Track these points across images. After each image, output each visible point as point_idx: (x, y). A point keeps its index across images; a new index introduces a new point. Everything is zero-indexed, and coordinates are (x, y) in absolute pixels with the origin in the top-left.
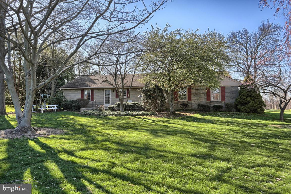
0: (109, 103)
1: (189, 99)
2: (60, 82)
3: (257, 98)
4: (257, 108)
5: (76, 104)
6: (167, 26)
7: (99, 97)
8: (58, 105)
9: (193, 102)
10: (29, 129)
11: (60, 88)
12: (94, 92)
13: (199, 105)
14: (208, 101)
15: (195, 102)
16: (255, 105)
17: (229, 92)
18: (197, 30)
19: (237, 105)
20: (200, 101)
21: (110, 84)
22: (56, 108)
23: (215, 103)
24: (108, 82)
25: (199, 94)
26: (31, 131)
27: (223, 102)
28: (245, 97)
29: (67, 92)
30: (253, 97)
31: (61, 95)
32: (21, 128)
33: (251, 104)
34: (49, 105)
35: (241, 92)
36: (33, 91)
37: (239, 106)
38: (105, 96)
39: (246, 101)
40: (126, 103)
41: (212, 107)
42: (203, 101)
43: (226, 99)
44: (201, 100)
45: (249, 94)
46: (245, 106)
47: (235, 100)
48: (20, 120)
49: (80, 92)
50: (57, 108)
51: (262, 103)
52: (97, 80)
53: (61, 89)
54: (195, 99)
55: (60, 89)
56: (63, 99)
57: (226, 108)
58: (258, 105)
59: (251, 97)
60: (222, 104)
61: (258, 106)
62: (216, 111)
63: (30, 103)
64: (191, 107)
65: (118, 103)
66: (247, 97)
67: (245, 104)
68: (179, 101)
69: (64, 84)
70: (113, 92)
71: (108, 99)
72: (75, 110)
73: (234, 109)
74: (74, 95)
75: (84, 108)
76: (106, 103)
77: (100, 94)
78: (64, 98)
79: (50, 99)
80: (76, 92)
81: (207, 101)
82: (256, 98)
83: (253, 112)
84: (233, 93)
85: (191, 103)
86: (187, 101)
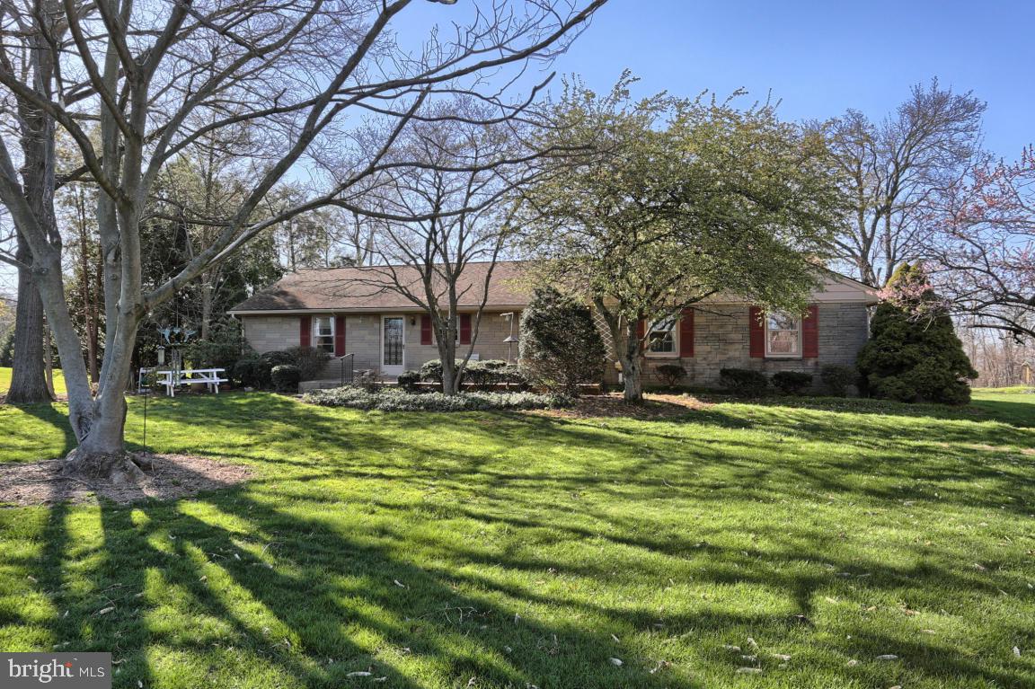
0: (398, 362)
1: (687, 347)
2: (231, 290)
3: (942, 346)
4: (943, 383)
5: (286, 367)
6: (627, 79)
7: (362, 343)
8: (223, 370)
9: (699, 359)
10: (116, 461)
11: (232, 313)
12: (348, 326)
13: (724, 372)
14: (754, 359)
15: (707, 360)
16: (937, 374)
17: (831, 324)
18: (736, 93)
19: (865, 373)
20: (724, 357)
21: (406, 295)
22: (217, 380)
23: (781, 363)
24: (401, 288)
25: (721, 331)
26: (125, 469)
27: (811, 362)
28: (897, 345)
29: (254, 326)
30: (929, 342)
31: (234, 336)
32: (87, 460)
33: (921, 370)
34: (194, 369)
35: (882, 325)
36: (130, 313)
37: (872, 377)
38: (385, 337)
39: (903, 356)
40: (465, 363)
41: (772, 380)
42: (738, 356)
43: (822, 350)
44: (731, 354)
45: (914, 334)
46: (896, 376)
47: (859, 353)
48: (84, 428)
49: (297, 324)
50: (221, 378)
51: (963, 365)
52: (361, 280)
53: (235, 315)
54: (708, 348)
55: (230, 316)
56: (240, 349)
57: (824, 381)
58: (950, 373)
59: (921, 343)
60: (809, 367)
61: (947, 377)
62: (789, 393)
63: (120, 360)
64: (693, 378)
65: (431, 362)
66: (903, 344)
67: (899, 368)
68: (650, 359)
69: (243, 296)
70: (411, 326)
71: (393, 349)
72: (284, 388)
73: (853, 388)
74: (277, 336)
75: (312, 380)
76: (388, 362)
77: (366, 332)
78: (245, 344)
79: (198, 349)
80: (286, 326)
81: (752, 356)
82: (940, 348)
83: (927, 399)
84: (847, 329)
85: (693, 365)
86: (678, 356)
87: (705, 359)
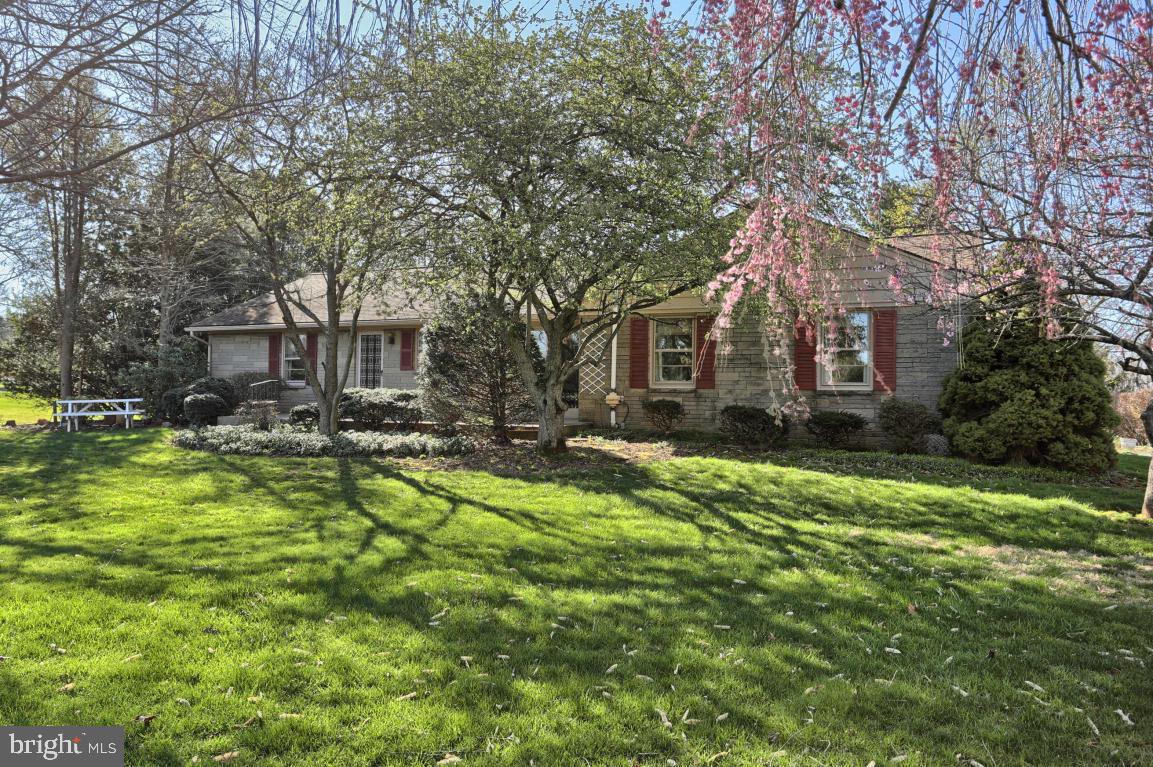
3: (1052, 372)
4: (1048, 433)
5: (200, 396)
9: (722, 392)
11: (191, 330)
14: (801, 393)
15: (733, 394)
16: (1033, 418)
17: (918, 338)
22: (128, 412)
23: (840, 400)
27: (884, 398)
28: (980, 371)
29: (221, 346)
30: (1029, 366)
33: (1007, 412)
39: (986, 389)
41: (803, 425)
44: (764, 385)
45: (1009, 353)
49: (265, 344)
53: (195, 333)
54: (735, 376)
55: (188, 334)
59: (1016, 368)
60: (878, 408)
62: (832, 445)
64: (713, 419)
66: (993, 368)
67: (983, 407)
68: (654, 391)
70: (389, 345)
71: (371, 377)
73: (939, 440)
74: (244, 359)
85: (713, 402)
86: (694, 387)
87: (730, 392)
